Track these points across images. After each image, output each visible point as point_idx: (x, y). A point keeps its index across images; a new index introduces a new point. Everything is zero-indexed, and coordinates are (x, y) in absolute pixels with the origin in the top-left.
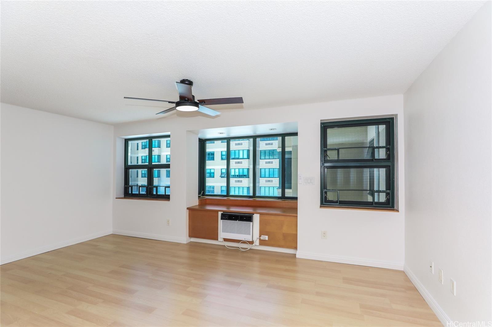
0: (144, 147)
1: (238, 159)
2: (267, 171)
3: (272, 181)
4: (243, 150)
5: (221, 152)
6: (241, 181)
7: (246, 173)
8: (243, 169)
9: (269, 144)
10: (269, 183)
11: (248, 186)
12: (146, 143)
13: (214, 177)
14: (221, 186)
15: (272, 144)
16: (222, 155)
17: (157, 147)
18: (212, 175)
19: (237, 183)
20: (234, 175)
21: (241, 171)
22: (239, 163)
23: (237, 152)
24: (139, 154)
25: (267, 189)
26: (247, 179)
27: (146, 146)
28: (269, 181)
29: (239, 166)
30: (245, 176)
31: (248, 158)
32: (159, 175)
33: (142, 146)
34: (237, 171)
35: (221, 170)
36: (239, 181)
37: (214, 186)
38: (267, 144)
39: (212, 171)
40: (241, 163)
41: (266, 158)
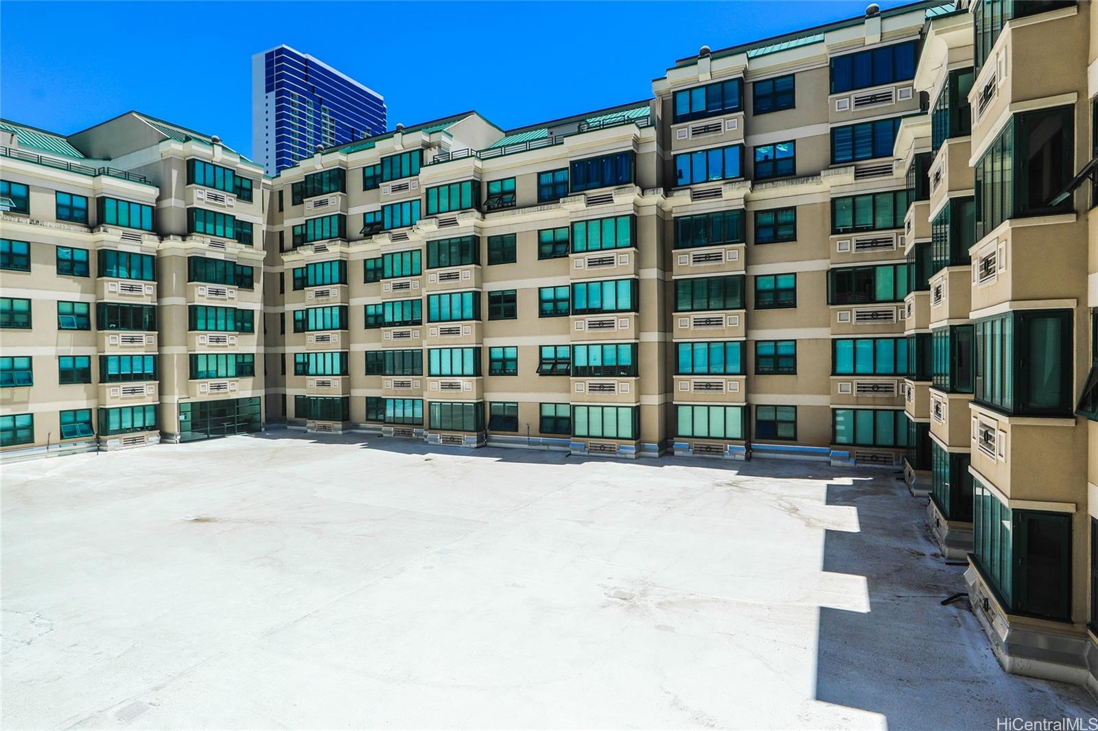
0: (299, 283)
1: (600, 311)
2: (701, 350)
3: (718, 387)
4: (616, 281)
5: (540, 289)
6: (611, 388)
7: (626, 359)
8: (617, 345)
9: (708, 258)
10: (709, 392)
11: (634, 405)
12: (305, 269)
13: (516, 374)
14: (541, 404)
15: (718, 257)
16: (541, 301)
17: (338, 281)
18: (510, 366)
19: (598, 394)
20: (583, 368)
21: (610, 353)
22: (601, 325)
23: (595, 288)
24: (286, 305)
25: (701, 413)
26: (634, 378)
27: (305, 281)
28: (708, 386)
29: (603, 335)
30: (624, 368)
31: (636, 306)
32: (344, 368)
33: (295, 279)
34: (596, 352)
35: (538, 348)
36: (602, 388)
37: (517, 403)
38: (697, 259)
39: (510, 354)
40: (610, 325)
41: (695, 307)
